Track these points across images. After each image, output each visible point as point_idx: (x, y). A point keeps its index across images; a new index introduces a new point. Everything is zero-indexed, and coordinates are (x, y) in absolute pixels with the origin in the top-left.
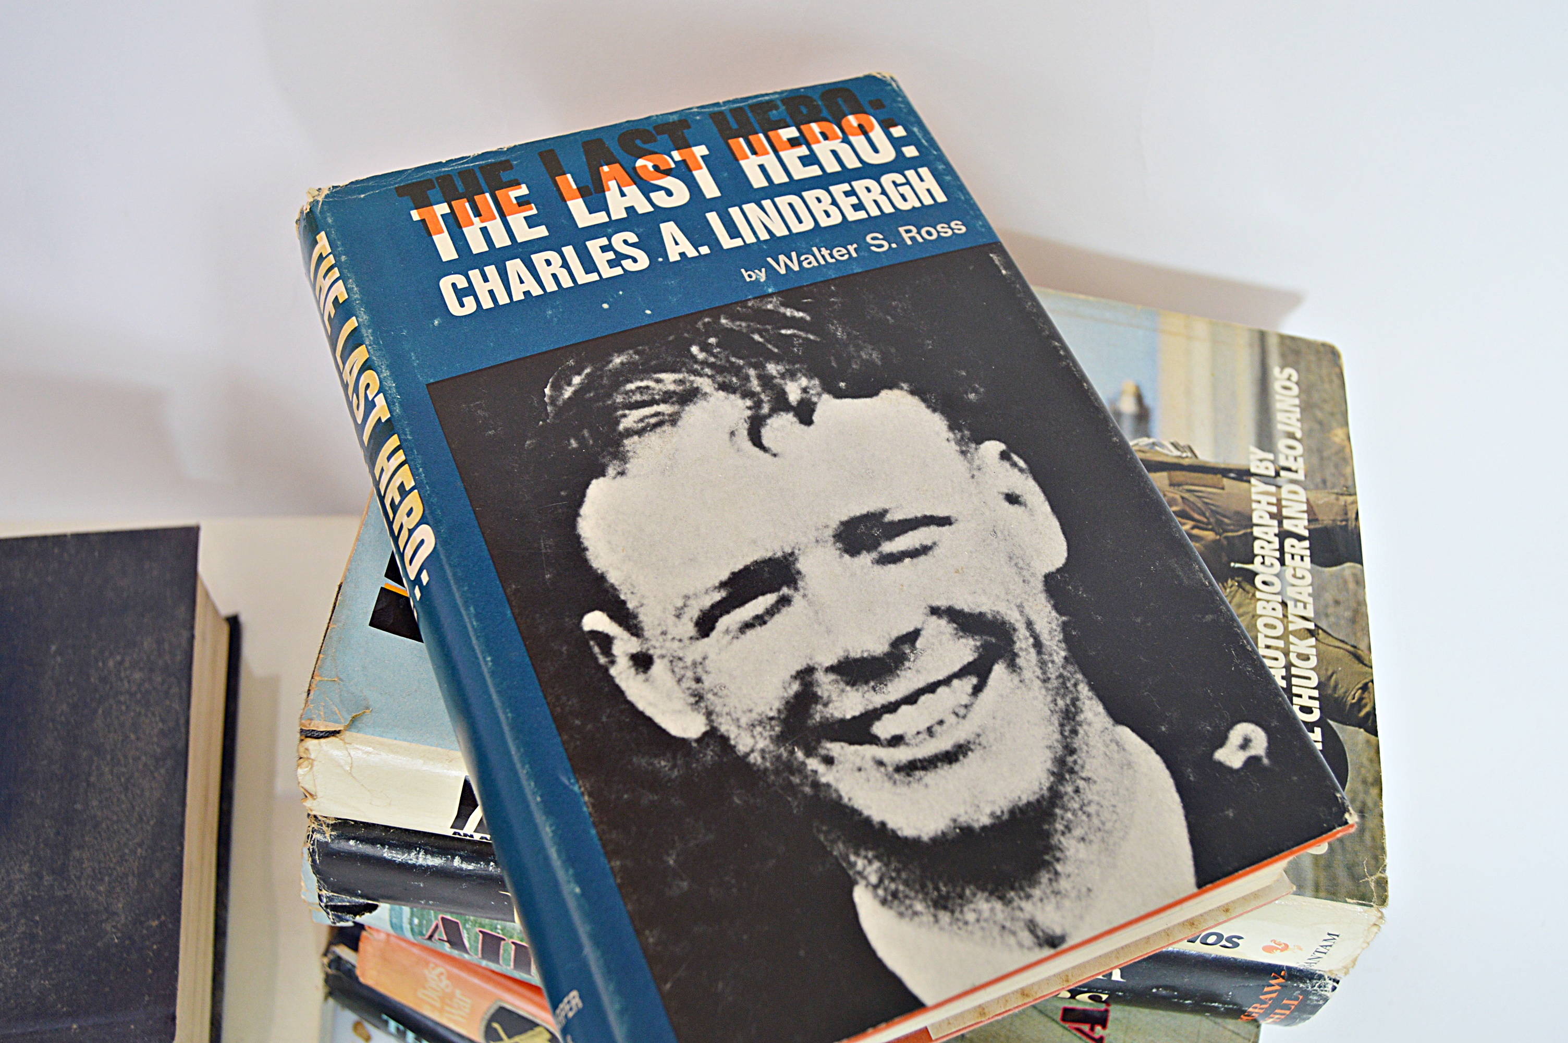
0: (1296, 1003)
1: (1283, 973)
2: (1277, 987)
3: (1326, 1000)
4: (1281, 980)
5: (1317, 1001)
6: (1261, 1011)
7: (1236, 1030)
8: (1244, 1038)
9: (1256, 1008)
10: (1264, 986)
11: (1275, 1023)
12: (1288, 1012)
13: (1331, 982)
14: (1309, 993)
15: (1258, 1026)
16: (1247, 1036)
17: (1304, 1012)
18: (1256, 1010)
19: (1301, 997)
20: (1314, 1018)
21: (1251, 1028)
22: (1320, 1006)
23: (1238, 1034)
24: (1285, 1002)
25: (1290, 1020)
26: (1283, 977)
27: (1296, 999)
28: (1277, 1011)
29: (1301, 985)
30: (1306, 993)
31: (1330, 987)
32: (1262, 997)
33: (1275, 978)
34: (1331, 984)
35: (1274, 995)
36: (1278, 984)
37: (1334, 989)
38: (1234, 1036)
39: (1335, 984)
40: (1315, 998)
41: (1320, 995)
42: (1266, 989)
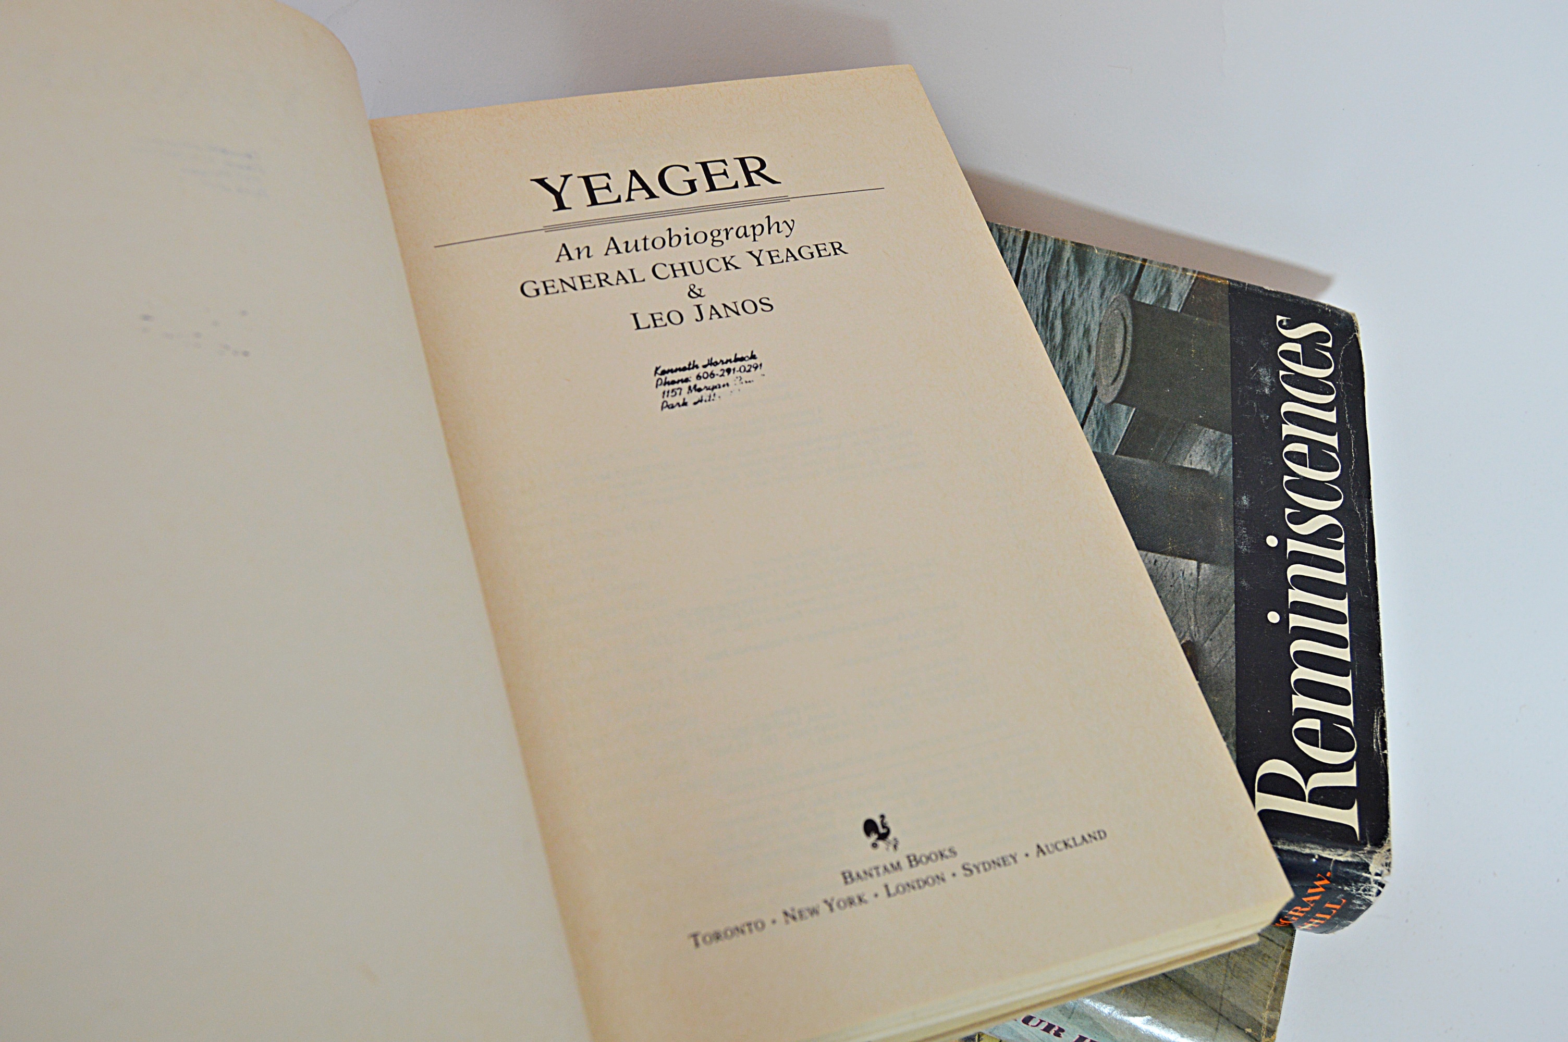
0: (1338, 907)
1: (1328, 874)
2: (1321, 889)
3: (1369, 904)
4: (1326, 882)
5: (1360, 906)
6: (1301, 915)
7: (1270, 937)
8: (1278, 945)
9: (1296, 911)
10: (1308, 887)
11: (1313, 929)
12: (1328, 917)
13: (1376, 886)
14: (1353, 897)
15: (1293, 934)
16: (1281, 943)
17: (1345, 918)
18: (1297, 914)
19: (1344, 901)
20: (1354, 925)
21: (1285, 935)
22: (1362, 911)
23: (1272, 941)
24: (1327, 905)
25: (1328, 927)
26: (1328, 879)
27: (1339, 903)
28: (1318, 915)
29: (1346, 888)
30: (1350, 897)
31: (1375, 891)
32: (1305, 899)
33: (1320, 879)
34: (1376, 887)
35: (1317, 898)
36: (1322, 886)
37: (1379, 893)
38: (1268, 943)
39: (1380, 888)
40: (1358, 902)
41: (1364, 900)
42: (1310, 891)
